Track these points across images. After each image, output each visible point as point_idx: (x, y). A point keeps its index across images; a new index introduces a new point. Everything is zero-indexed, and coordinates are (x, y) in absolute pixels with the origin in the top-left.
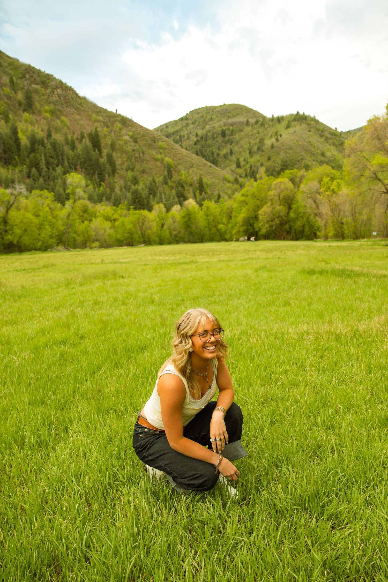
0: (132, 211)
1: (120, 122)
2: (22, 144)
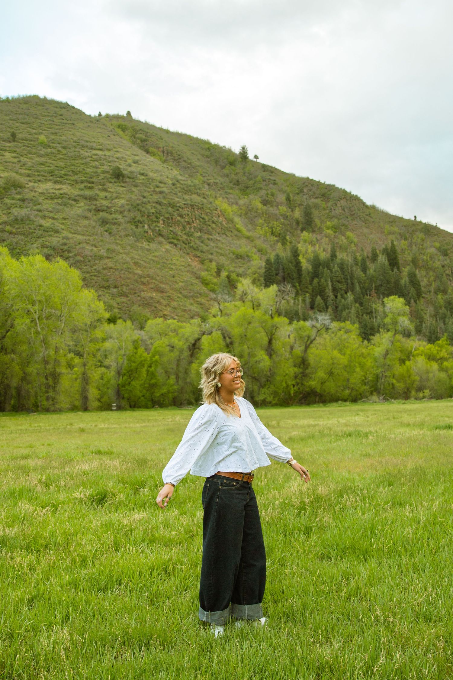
1: (421, 231)
2: (303, 269)
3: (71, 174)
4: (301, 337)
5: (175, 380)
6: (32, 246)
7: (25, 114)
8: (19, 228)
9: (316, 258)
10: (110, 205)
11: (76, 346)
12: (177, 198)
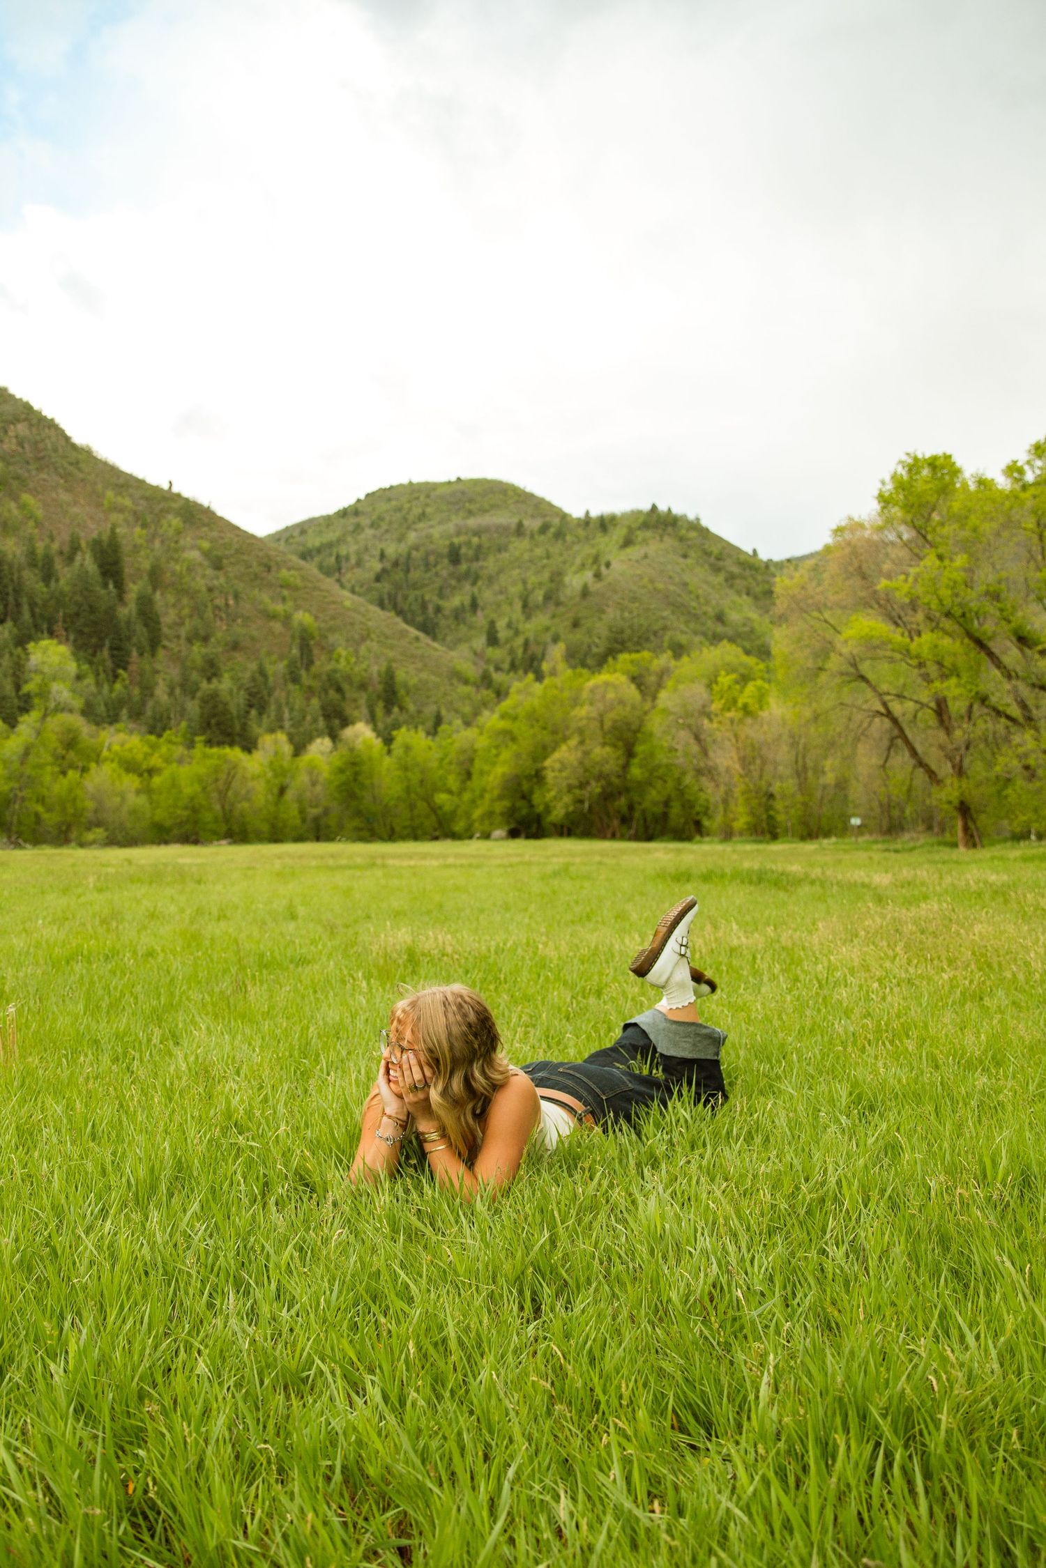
0: (200, 749)
1: (178, 513)
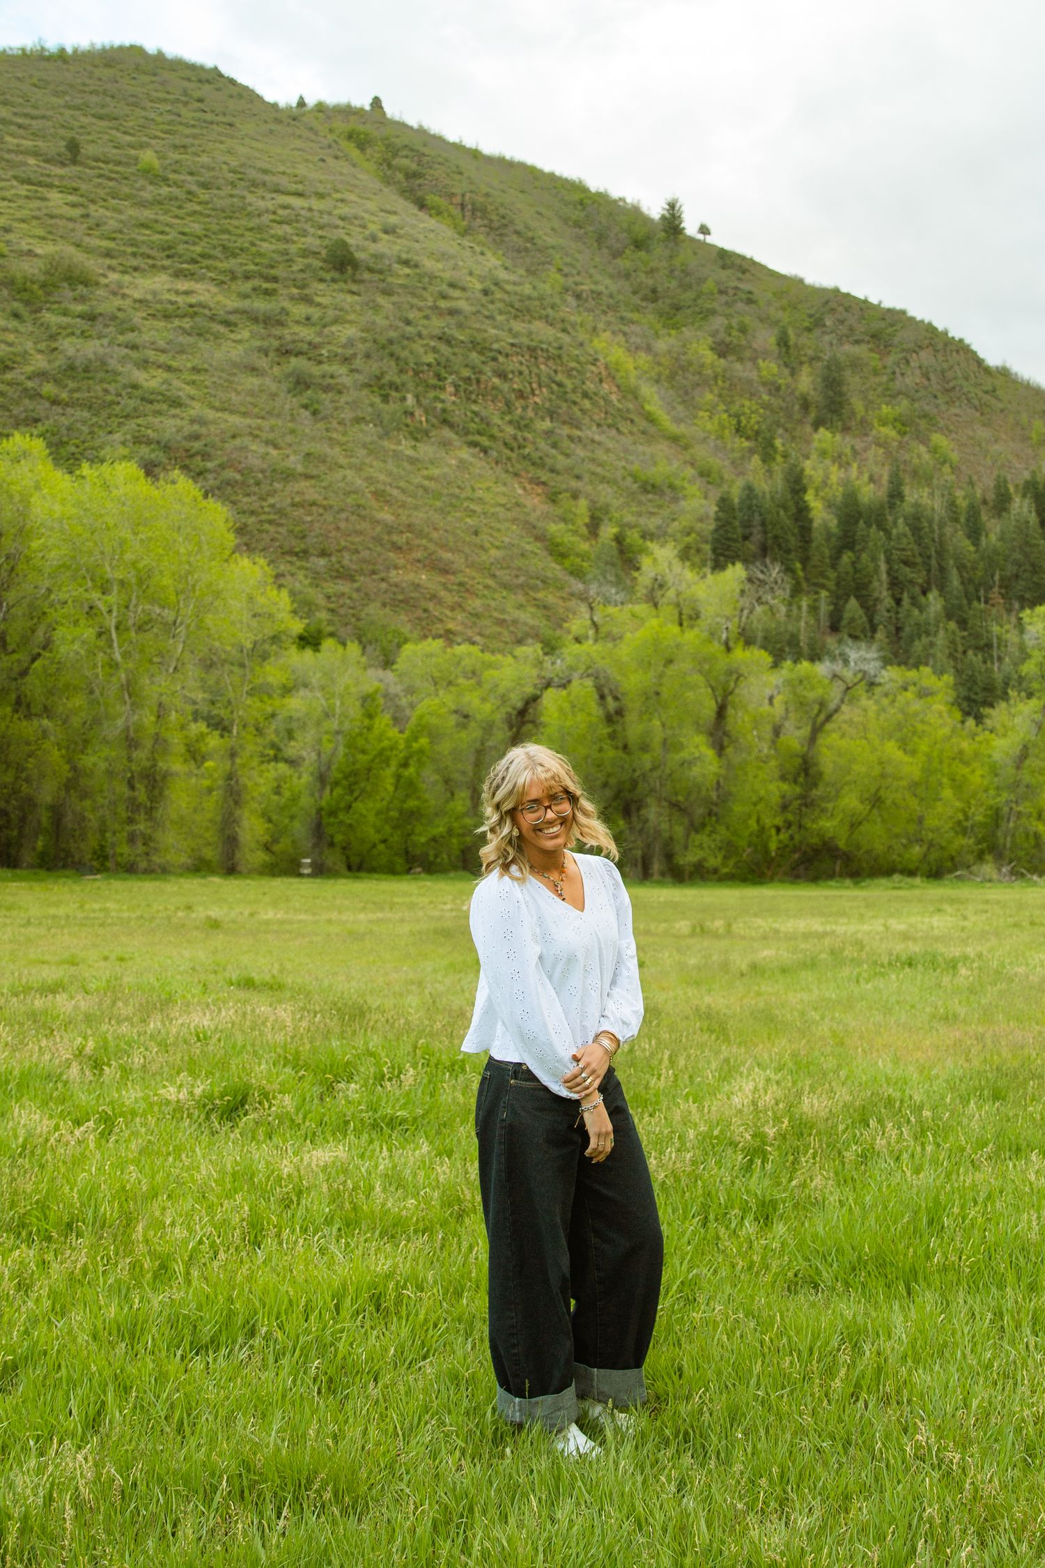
2: (816, 524)
3: (219, 255)
4: (802, 704)
5: (468, 803)
6: (111, 437)
7: (105, 92)
8: (78, 390)
9: (851, 498)
10: (318, 340)
11: (213, 703)
12: (494, 327)
